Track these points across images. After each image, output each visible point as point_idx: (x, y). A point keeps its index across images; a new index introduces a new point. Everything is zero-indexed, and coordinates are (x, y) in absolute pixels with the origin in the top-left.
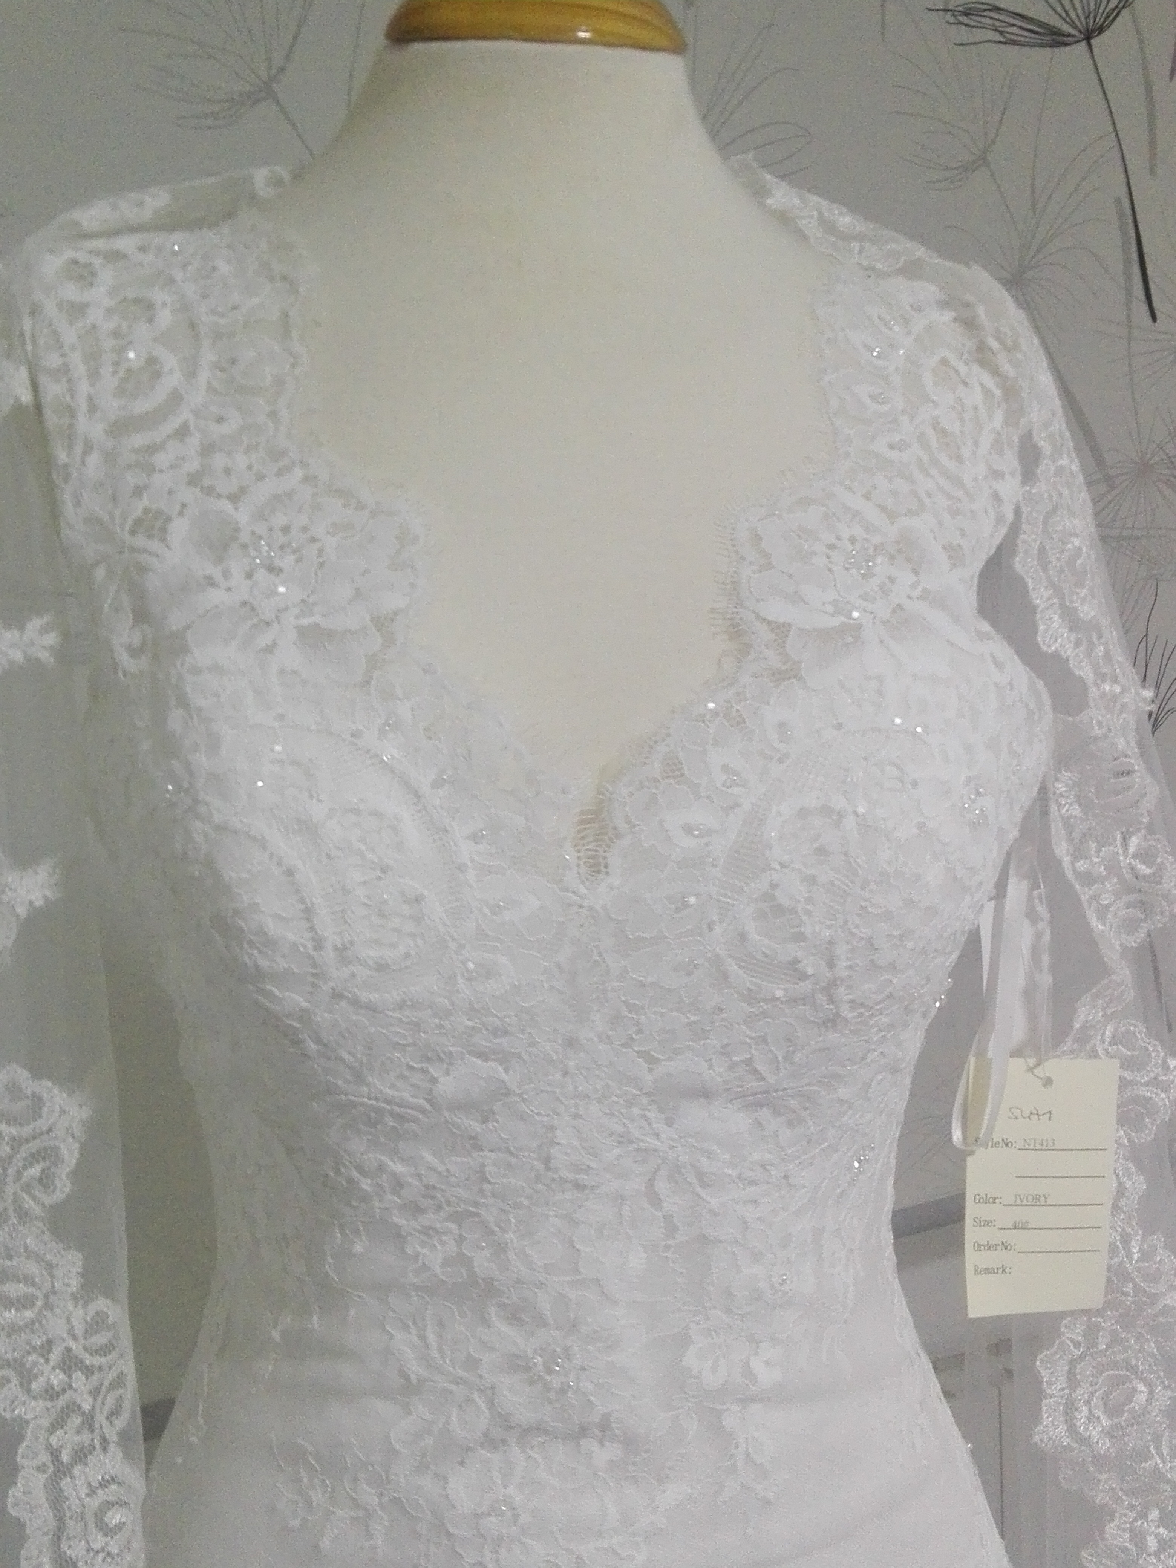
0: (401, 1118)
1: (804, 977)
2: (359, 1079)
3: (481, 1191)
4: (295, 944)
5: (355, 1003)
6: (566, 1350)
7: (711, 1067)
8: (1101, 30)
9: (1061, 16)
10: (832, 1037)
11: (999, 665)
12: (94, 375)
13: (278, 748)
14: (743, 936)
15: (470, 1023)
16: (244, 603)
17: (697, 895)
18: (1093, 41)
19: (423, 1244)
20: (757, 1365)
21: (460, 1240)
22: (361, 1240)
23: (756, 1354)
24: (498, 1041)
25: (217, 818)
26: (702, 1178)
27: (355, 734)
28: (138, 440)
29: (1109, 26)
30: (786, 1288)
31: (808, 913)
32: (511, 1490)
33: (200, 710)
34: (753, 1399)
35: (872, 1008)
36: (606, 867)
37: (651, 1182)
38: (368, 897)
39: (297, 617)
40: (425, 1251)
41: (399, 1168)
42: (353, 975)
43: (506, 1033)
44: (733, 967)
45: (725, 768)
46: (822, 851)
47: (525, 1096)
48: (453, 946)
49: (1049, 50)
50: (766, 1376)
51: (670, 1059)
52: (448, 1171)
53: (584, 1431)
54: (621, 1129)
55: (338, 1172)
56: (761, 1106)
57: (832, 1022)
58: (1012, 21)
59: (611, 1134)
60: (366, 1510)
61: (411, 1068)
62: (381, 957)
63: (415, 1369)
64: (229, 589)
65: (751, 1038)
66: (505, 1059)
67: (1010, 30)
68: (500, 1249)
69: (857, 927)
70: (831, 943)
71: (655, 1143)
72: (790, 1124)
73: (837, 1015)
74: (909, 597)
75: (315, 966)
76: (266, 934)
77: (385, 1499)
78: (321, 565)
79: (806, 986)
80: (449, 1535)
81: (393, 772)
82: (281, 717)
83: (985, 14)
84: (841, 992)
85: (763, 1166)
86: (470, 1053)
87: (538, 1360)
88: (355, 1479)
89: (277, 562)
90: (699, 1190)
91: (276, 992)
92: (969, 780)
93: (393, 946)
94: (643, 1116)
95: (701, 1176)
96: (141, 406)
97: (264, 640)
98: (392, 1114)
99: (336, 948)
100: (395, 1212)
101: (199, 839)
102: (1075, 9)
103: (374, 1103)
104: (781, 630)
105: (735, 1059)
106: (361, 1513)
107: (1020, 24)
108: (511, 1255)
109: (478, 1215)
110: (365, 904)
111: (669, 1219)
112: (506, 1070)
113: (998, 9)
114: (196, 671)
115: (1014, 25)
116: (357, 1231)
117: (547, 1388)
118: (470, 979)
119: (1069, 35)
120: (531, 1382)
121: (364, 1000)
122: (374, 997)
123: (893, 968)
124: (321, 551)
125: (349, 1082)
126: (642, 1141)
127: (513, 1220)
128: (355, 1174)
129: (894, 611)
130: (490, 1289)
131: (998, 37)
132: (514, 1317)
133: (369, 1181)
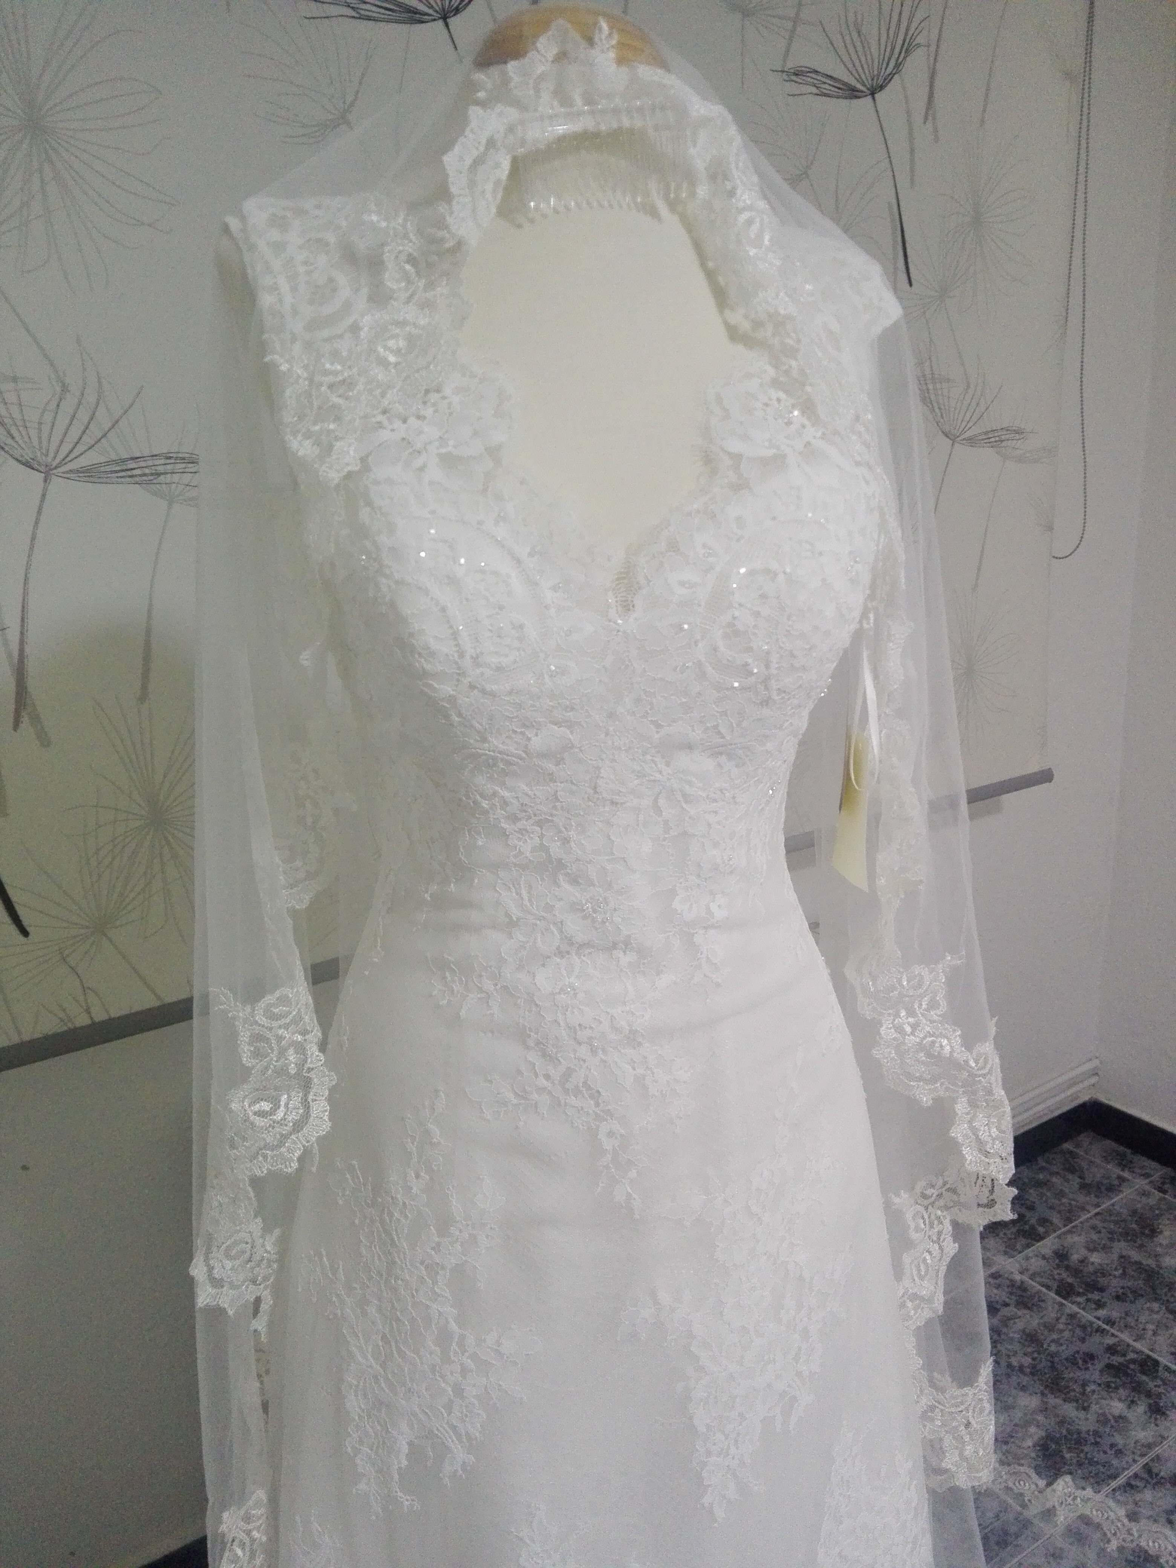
0: (508, 763)
1: (751, 673)
2: (484, 740)
3: (555, 807)
4: (447, 655)
5: (483, 691)
6: (605, 899)
7: (693, 731)
8: (882, 87)
9: (856, 79)
10: (766, 712)
11: (867, 482)
12: (294, 289)
13: (432, 531)
14: (715, 649)
15: (551, 703)
16: (404, 439)
17: (689, 624)
18: (876, 95)
19: (520, 839)
20: (714, 908)
21: (542, 836)
22: (481, 838)
23: (714, 901)
24: (568, 714)
25: (397, 576)
26: (686, 798)
27: (480, 523)
28: (326, 333)
29: (885, 86)
30: (731, 863)
31: (755, 634)
32: (572, 980)
33: (380, 508)
34: (712, 927)
35: (789, 694)
36: (633, 606)
37: (656, 800)
38: (491, 625)
39: (438, 448)
40: (521, 843)
41: (506, 794)
42: (482, 674)
43: (573, 709)
44: (709, 669)
45: (704, 546)
46: (764, 596)
47: (583, 748)
48: (542, 655)
49: (848, 101)
50: (719, 914)
51: (669, 725)
52: (535, 795)
53: (614, 946)
54: (639, 769)
55: (468, 798)
56: (721, 754)
57: (766, 702)
58: (824, 80)
59: (633, 772)
60: (487, 993)
61: (515, 732)
62: (500, 663)
63: (516, 912)
64: (393, 430)
65: (718, 712)
66: (571, 725)
67: (824, 86)
68: (566, 841)
69: (783, 643)
70: (768, 653)
71: (658, 776)
72: (737, 766)
73: (770, 698)
74: (815, 437)
75: (459, 668)
76: (429, 648)
77: (498, 987)
78: (451, 414)
79: (752, 679)
80: (536, 1005)
81: (503, 546)
82: (433, 512)
83: (808, 74)
84: (773, 684)
85: (721, 790)
86: (550, 722)
87: (589, 905)
88: (480, 976)
89: (422, 413)
90: (684, 806)
91: (436, 685)
92: (851, 553)
93: (507, 656)
94: (653, 760)
95: (685, 796)
96: (327, 310)
97: (419, 462)
98: (502, 760)
99: (472, 657)
100: (503, 820)
101: (385, 589)
102: (865, 73)
103: (492, 754)
104: (737, 458)
105: (708, 725)
106: (483, 995)
107: (832, 83)
108: (572, 844)
109: (552, 821)
110: (489, 630)
111: (666, 822)
112: (572, 733)
113: (816, 72)
114: (376, 482)
115: (825, 83)
116: (479, 834)
117: (594, 920)
118: (551, 676)
119: (862, 92)
120: (585, 918)
121: (488, 689)
122: (494, 688)
123: (804, 668)
124: (450, 404)
125: (478, 741)
126: (652, 776)
127: (573, 824)
128: (478, 797)
129: (805, 446)
130: (560, 864)
131: (815, 90)
132: (574, 881)
133: (487, 802)
